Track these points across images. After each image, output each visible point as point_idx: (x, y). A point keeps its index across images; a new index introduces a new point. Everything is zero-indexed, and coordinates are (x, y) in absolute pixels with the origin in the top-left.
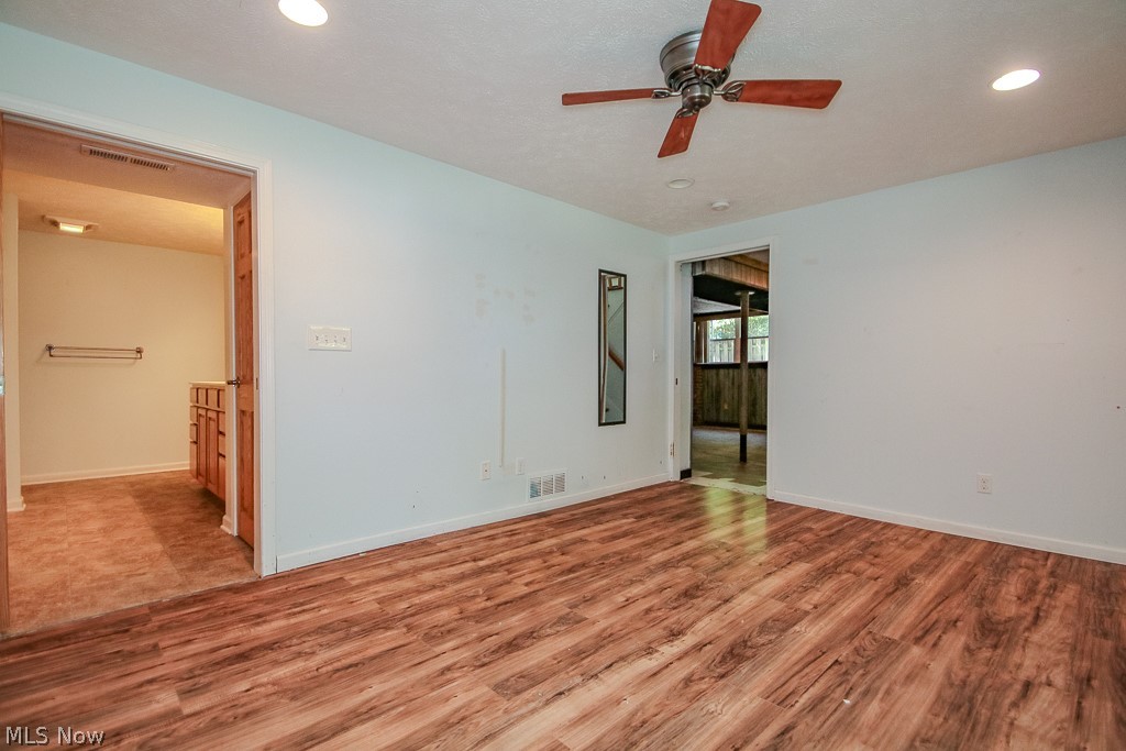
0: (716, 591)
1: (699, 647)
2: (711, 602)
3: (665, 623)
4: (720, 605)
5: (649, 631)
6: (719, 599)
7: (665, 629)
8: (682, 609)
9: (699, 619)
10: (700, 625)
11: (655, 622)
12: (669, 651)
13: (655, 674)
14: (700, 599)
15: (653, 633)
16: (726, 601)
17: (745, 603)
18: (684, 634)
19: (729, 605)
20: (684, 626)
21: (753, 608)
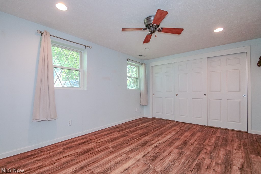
0: (147, 159)
1: (151, 145)
2: (149, 155)
3: (159, 149)
4: (146, 154)
5: (162, 147)
6: (147, 156)
7: (158, 148)
8: (156, 153)
9: (152, 150)
10: (151, 149)
11: (161, 149)
12: (157, 144)
13: (158, 141)
14: (151, 156)
15: (160, 147)
16: (144, 156)
17: (140, 155)
18: (154, 147)
19: (144, 155)
20: (155, 148)
21: (138, 154)
